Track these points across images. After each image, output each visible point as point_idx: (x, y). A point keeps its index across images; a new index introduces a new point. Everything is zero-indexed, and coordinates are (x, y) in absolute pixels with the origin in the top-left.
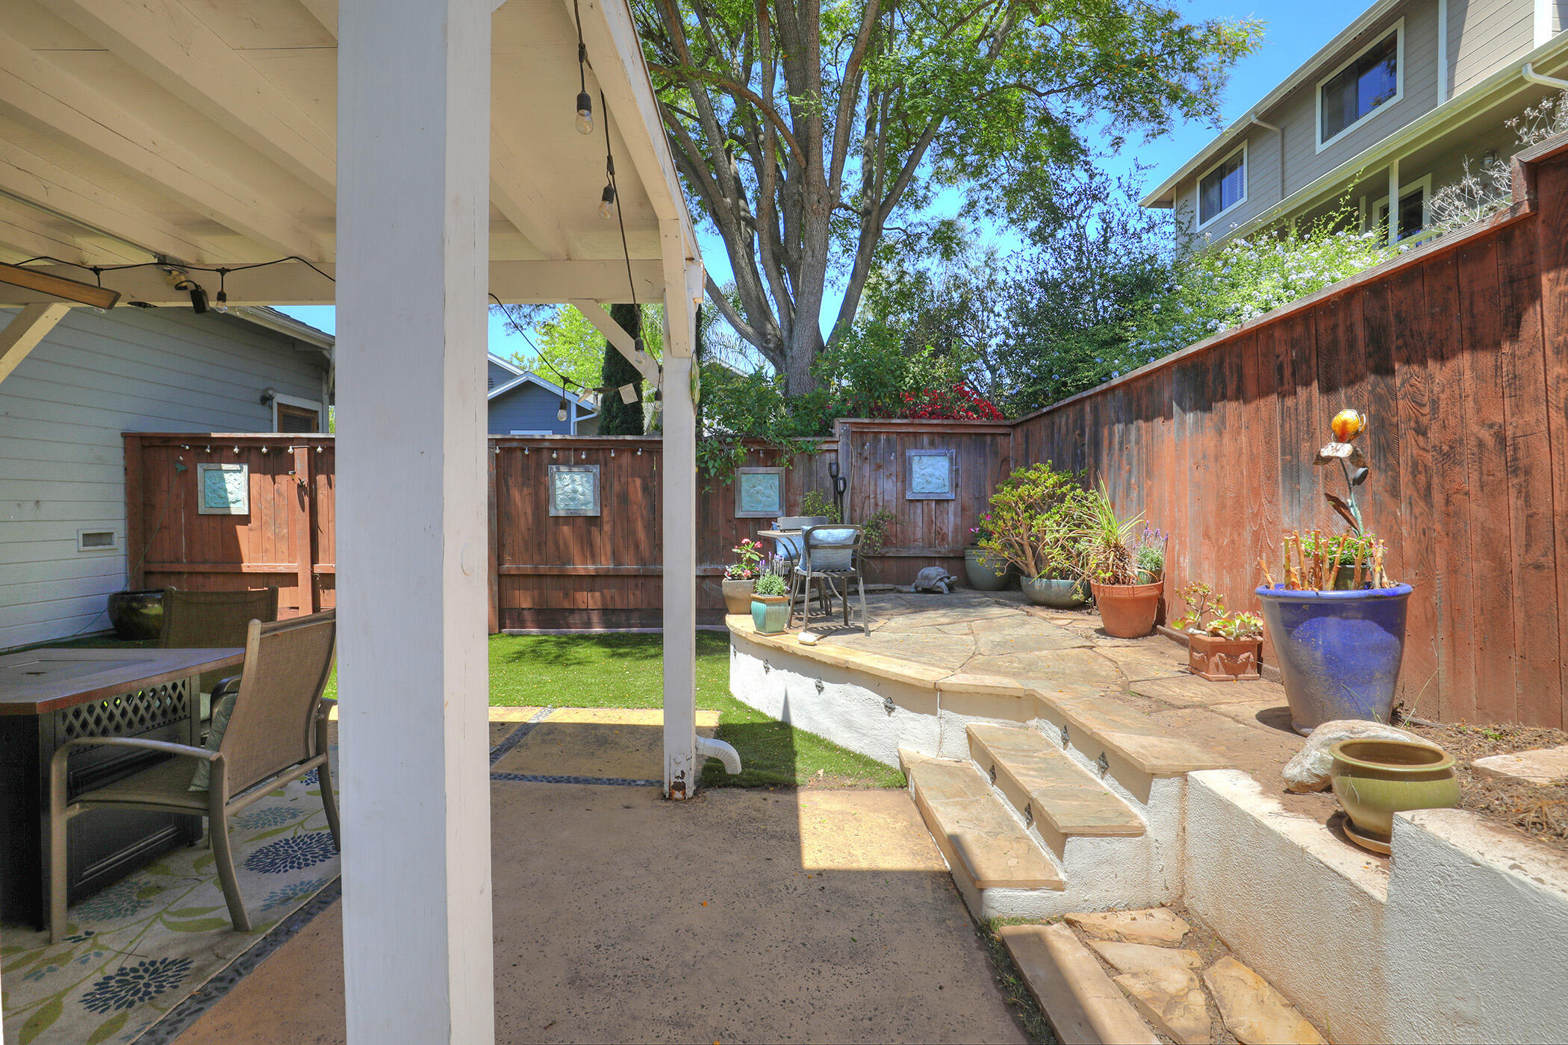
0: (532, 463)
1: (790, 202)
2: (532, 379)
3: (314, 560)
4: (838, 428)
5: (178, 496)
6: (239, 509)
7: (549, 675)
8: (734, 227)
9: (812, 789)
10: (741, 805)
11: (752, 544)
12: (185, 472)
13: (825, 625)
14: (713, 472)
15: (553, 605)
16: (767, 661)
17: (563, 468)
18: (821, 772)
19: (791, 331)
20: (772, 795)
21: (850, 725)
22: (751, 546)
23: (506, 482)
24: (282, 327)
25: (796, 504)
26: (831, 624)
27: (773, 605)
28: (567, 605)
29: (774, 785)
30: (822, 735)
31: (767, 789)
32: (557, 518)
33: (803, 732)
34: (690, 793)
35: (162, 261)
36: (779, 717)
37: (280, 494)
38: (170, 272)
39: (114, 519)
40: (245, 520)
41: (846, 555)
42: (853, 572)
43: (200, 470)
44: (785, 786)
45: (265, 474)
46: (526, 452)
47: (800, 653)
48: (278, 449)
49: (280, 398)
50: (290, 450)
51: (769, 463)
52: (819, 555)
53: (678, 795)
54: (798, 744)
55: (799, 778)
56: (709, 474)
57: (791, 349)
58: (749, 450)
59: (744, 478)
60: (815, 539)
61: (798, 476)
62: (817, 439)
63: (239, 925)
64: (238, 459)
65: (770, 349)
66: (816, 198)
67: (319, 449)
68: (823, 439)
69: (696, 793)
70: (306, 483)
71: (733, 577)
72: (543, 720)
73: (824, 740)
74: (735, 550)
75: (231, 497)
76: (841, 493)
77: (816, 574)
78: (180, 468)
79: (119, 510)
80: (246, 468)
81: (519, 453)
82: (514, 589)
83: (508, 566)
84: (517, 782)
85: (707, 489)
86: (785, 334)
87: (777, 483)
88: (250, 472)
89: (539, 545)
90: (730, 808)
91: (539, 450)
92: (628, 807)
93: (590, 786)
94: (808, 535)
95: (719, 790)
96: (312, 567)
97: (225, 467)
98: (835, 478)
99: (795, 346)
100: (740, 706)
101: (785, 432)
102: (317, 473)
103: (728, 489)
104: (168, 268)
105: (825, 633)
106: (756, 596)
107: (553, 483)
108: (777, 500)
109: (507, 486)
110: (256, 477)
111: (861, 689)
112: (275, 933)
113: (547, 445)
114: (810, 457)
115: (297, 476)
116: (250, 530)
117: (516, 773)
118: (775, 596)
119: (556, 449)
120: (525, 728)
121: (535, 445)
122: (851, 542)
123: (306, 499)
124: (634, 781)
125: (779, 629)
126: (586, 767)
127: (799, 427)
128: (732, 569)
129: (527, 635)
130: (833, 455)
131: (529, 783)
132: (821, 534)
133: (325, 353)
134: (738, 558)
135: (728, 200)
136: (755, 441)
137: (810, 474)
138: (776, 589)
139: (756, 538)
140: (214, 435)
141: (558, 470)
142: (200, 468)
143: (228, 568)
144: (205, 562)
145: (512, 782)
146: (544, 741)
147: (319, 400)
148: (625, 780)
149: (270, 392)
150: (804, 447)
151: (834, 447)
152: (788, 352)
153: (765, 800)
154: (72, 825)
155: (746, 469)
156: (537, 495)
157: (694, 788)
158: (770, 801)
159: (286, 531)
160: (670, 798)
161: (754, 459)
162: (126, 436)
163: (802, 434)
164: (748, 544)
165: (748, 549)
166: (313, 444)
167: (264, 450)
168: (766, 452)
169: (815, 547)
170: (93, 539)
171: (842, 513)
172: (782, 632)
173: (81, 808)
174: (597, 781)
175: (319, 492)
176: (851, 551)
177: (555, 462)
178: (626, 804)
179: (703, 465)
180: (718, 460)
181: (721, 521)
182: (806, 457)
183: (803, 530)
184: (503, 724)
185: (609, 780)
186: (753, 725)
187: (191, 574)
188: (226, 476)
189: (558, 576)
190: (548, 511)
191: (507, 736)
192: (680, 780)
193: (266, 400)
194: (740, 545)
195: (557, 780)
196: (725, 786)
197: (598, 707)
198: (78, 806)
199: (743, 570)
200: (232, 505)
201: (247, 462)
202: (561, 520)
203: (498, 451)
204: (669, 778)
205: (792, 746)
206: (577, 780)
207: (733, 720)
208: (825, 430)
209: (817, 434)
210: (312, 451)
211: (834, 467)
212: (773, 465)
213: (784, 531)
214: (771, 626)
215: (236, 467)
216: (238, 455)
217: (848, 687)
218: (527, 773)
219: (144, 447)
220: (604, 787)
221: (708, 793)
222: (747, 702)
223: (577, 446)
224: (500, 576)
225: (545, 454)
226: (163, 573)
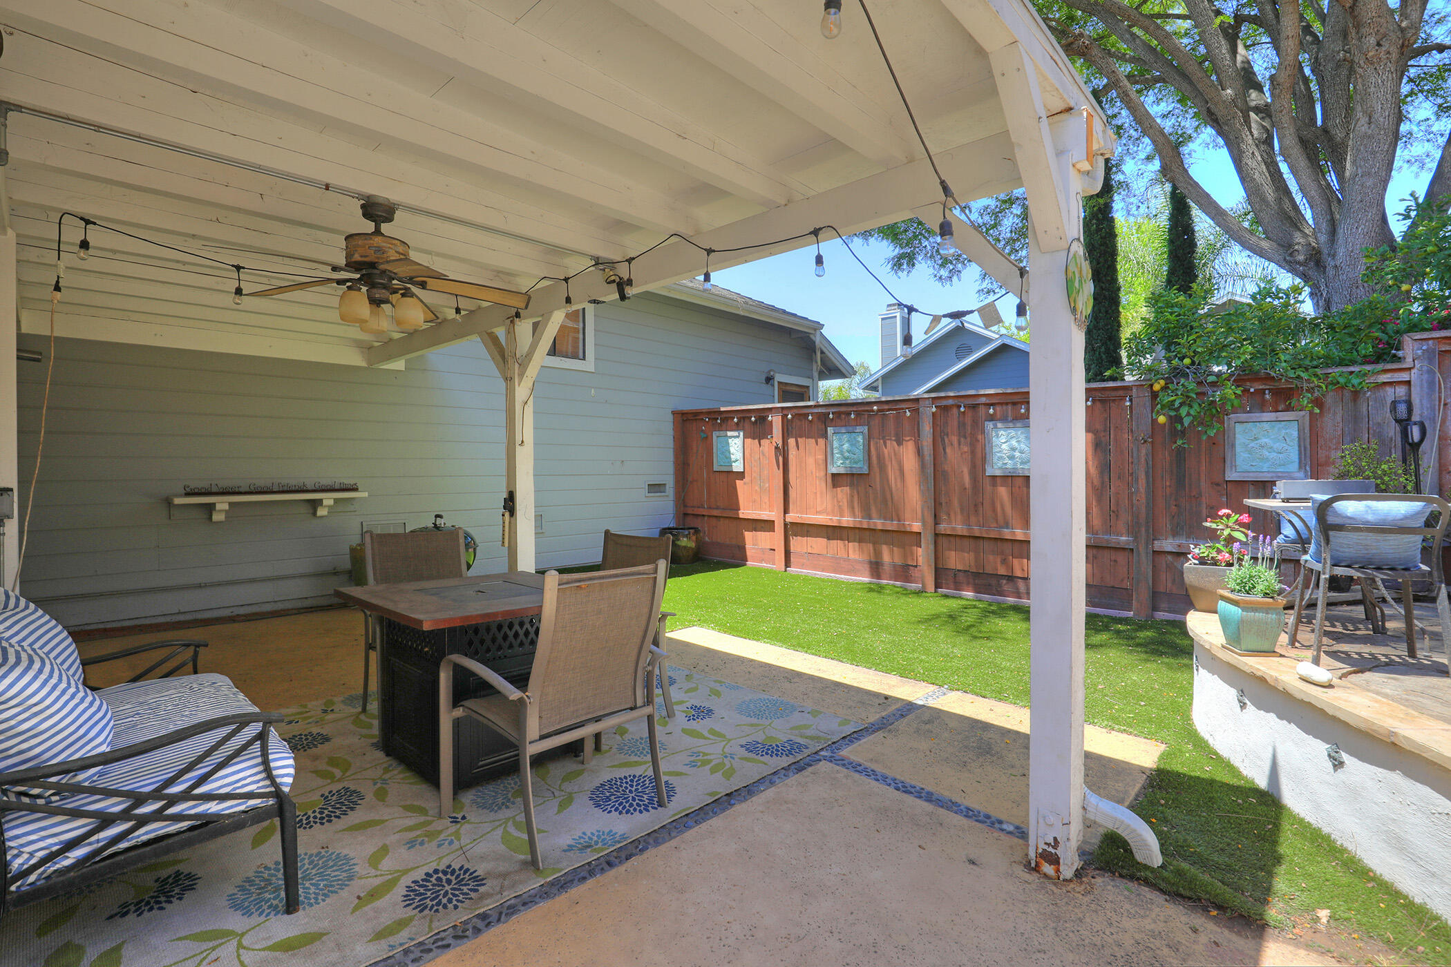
0: (968, 420)
1: (1330, 66)
2: (1008, 342)
3: (786, 511)
4: (1410, 348)
5: (702, 457)
6: (737, 467)
7: (959, 648)
8: (1238, 121)
9: (1296, 942)
10: (1148, 924)
11: (1235, 517)
12: (707, 438)
13: (1366, 649)
14: (1187, 421)
15: (989, 570)
16: (1242, 692)
17: (999, 425)
18: (1324, 914)
19: (1333, 232)
20: (1211, 926)
21: (1399, 845)
22: (1233, 520)
23: (943, 440)
24: (775, 318)
25: (1328, 463)
26: (1378, 650)
27: (1255, 610)
28: (1002, 571)
29: (1220, 908)
30: (1340, 839)
31: (1205, 910)
32: (994, 477)
33: (1301, 821)
34: (1067, 872)
35: (598, 262)
36: (1262, 783)
37: (764, 455)
38: (604, 270)
39: (666, 474)
40: (741, 475)
41: (1410, 546)
42: (1423, 574)
43: (714, 437)
44: (1241, 916)
45: (754, 439)
46: (962, 409)
47: (1298, 695)
48: (762, 416)
49: (779, 378)
50: (770, 418)
51: (1281, 407)
52: (1345, 543)
53: (1048, 869)
54: (1288, 844)
55: (1274, 912)
56: (1182, 424)
57: (1334, 256)
58: (1246, 391)
59: (1239, 428)
60: (1337, 514)
61: (1334, 421)
62: (1368, 368)
63: (532, 864)
64: (737, 427)
65: (1299, 263)
66: (1373, 40)
67: (790, 416)
68: (1380, 367)
69: (1078, 874)
70: (780, 445)
71: (1203, 561)
72: (932, 703)
73: (1343, 850)
74: (1208, 524)
75: (733, 457)
76: (1415, 447)
77: (1340, 571)
78: (703, 435)
79: (670, 468)
80: (742, 434)
81: (955, 411)
82: (950, 550)
83: (943, 528)
84: (862, 778)
85: (1179, 442)
86: (1323, 238)
87: (1296, 434)
88: (744, 438)
89: (976, 506)
90: (1127, 923)
91: (974, 407)
92: (972, 862)
93: (942, 811)
94: (1323, 510)
95: (1119, 881)
96: (785, 517)
97: (729, 434)
98: (1404, 424)
99: (1341, 252)
100: (1201, 744)
101: (1307, 362)
102: (788, 437)
103: (1213, 442)
104: (601, 267)
105: (1364, 665)
106: (1226, 593)
107: (990, 442)
108: (1294, 455)
109: (944, 445)
110: (748, 441)
111: (1425, 791)
112: (552, 884)
113: (983, 400)
114: (1356, 394)
115: (775, 439)
116: (745, 484)
117: (868, 764)
118: (1259, 598)
119: (992, 404)
120: (909, 708)
121: (970, 401)
122: (1420, 522)
123: (781, 459)
124: (1000, 822)
125: (1266, 647)
126: (948, 783)
127: (1336, 353)
128: (1201, 550)
129: (961, 598)
130: (1401, 391)
131: (874, 783)
132: (1350, 508)
133: (812, 336)
134: (1213, 535)
135: (1229, 91)
136: (1256, 377)
137: (1356, 419)
138: (1260, 587)
139: (1240, 509)
140: (722, 409)
141: (995, 427)
142: (715, 434)
143: (731, 514)
144: (718, 508)
145: (857, 775)
146: (917, 731)
147: (811, 377)
148: (988, 817)
149: (772, 373)
150: (1342, 380)
151: (1404, 376)
152: (1330, 263)
153: (1195, 931)
154: (457, 723)
155: (1243, 416)
156: (973, 452)
157: (1077, 864)
158: (1203, 939)
159: (767, 485)
160: (1036, 869)
161: (1258, 403)
162: (674, 413)
163: (1341, 363)
164: (1228, 516)
165: (1227, 523)
166: (785, 412)
167: (753, 419)
168: (1277, 393)
169: (1339, 528)
170: (655, 488)
171: (1417, 475)
172: (1271, 653)
173: (463, 711)
174: (952, 806)
175: (790, 453)
176: (1419, 538)
177: (992, 418)
178: (972, 857)
179: (1173, 413)
180: (1196, 406)
181: (1204, 485)
182: (1347, 394)
183: (1314, 501)
184: (886, 698)
185: (968, 809)
186: (1212, 782)
187: (709, 516)
188: (730, 440)
189: (996, 539)
190: (984, 470)
191: (884, 714)
192: (1051, 849)
193: (769, 380)
194: (1215, 517)
195: (906, 789)
196: (1132, 878)
197: (1000, 700)
198: (461, 709)
199: (1219, 551)
200: (733, 464)
201: (743, 429)
202: (999, 481)
203: (934, 409)
204: (1038, 840)
205: (1275, 843)
206: (929, 798)
207: (1182, 765)
208: (1386, 353)
209: (1367, 360)
210: (784, 417)
211: (1402, 408)
212: (1289, 409)
213: (1287, 500)
214: (1251, 642)
215: (735, 433)
216: (737, 424)
217: (1396, 777)
218: (879, 768)
219: (683, 420)
220: (958, 820)
221: (1099, 880)
222: (1211, 742)
223: (1016, 399)
224: (936, 535)
225: (982, 410)
226: (693, 515)
